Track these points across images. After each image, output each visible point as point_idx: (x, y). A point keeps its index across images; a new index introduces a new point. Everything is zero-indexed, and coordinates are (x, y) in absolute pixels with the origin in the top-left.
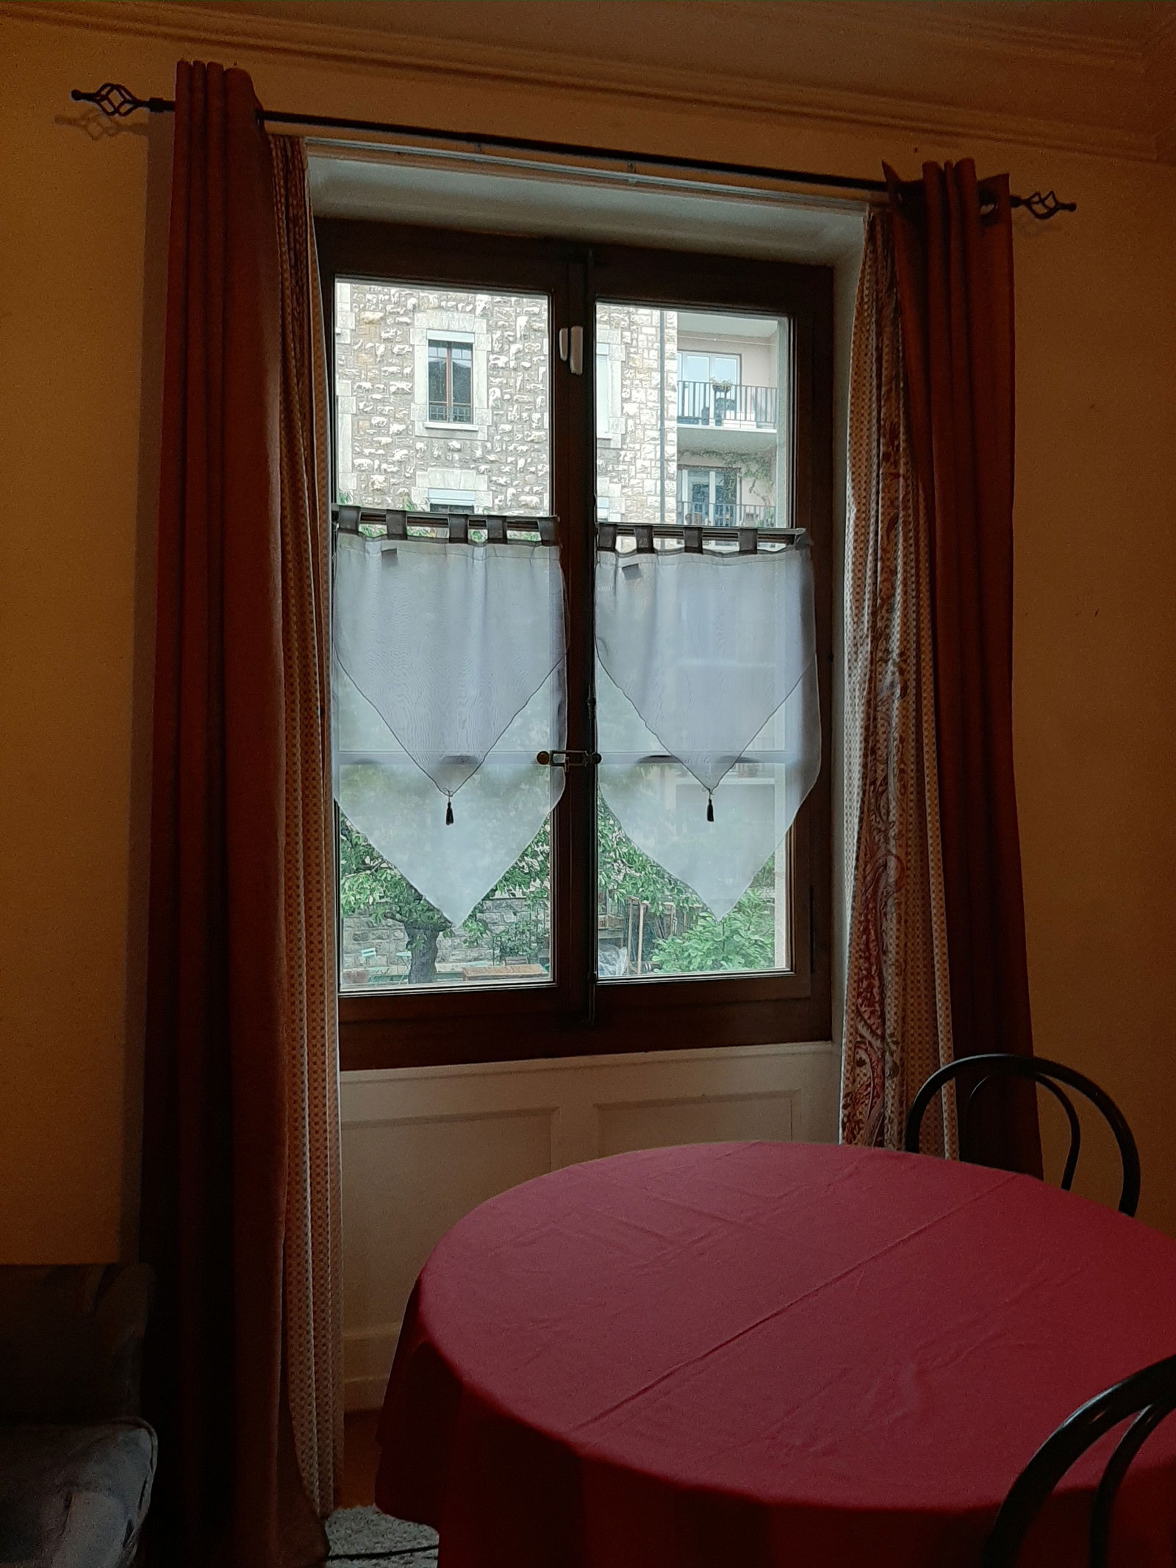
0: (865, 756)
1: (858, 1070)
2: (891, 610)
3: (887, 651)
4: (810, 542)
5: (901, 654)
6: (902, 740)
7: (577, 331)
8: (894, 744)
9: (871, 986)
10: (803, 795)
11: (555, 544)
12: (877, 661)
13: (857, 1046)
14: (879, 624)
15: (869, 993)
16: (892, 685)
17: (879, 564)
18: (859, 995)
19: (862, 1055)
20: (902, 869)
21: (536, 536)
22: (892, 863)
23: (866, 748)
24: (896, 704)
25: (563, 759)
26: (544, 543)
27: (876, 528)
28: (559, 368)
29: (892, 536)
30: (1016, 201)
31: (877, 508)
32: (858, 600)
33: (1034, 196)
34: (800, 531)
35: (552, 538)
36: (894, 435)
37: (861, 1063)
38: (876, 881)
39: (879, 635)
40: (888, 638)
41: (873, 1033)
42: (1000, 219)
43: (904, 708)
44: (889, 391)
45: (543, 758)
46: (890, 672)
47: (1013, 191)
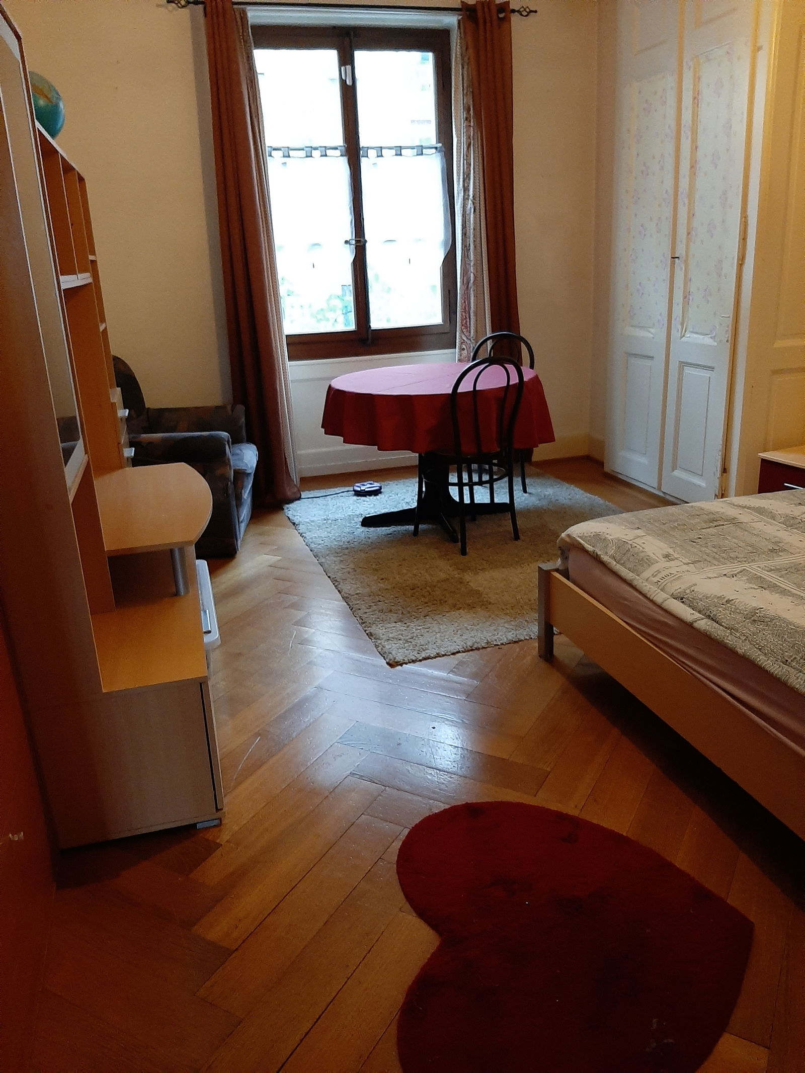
0: (462, 236)
1: (462, 352)
2: (469, 180)
3: (469, 196)
4: (443, 149)
5: (473, 196)
6: (474, 229)
7: (349, 67)
8: (472, 231)
9: (466, 323)
10: (445, 253)
11: (345, 156)
12: (465, 199)
13: (462, 343)
14: (466, 185)
15: (466, 326)
16: (471, 208)
17: (465, 161)
18: (463, 325)
19: (464, 347)
20: (475, 277)
21: (338, 153)
22: (472, 275)
23: (463, 233)
24: (472, 216)
25: (354, 242)
26: (341, 155)
27: (464, 147)
28: (343, 83)
29: (469, 151)
30: (513, 11)
31: (464, 139)
32: (459, 176)
33: (521, 8)
34: (440, 145)
35: (344, 154)
36: (469, 110)
37: (464, 349)
38: (468, 283)
39: (466, 189)
40: (469, 191)
41: (467, 338)
42: (507, 20)
43: (475, 218)
44: (467, 93)
45: (346, 242)
46: (470, 204)
47: (511, 7)
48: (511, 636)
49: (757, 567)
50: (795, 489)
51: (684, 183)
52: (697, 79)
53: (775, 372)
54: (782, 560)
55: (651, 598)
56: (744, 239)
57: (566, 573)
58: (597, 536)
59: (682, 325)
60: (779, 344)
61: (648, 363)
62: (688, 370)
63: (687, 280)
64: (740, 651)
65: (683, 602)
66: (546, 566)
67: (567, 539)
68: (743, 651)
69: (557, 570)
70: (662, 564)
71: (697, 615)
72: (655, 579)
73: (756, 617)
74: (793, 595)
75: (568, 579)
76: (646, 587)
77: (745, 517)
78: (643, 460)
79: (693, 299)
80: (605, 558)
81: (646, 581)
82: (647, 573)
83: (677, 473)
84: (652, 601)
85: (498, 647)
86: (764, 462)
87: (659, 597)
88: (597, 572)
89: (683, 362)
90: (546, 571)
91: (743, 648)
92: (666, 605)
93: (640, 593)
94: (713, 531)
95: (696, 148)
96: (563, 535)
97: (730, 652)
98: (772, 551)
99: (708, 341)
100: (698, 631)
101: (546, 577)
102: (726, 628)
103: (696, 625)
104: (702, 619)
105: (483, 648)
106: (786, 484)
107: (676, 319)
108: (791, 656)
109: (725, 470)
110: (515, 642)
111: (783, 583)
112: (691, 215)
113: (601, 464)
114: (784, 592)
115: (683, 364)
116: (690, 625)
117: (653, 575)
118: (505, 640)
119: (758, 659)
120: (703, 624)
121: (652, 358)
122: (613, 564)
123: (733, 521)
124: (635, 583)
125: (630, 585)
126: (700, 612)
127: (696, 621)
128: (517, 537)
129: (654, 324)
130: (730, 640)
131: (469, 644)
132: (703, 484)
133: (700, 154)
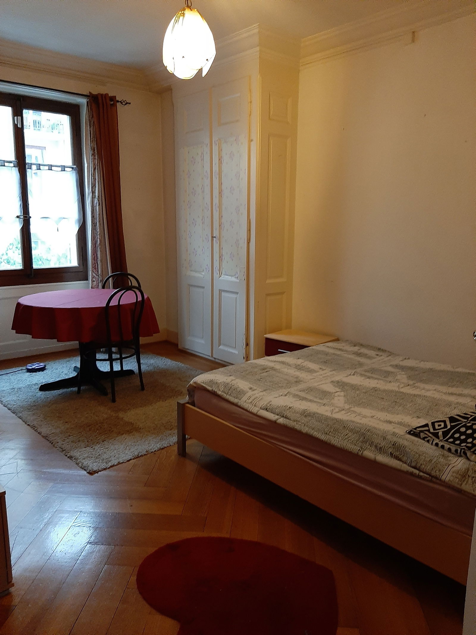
0: (92, 218)
1: (93, 282)
2: (95, 187)
3: (95, 196)
4: (77, 169)
5: (98, 197)
6: (99, 214)
7: (19, 118)
8: (98, 215)
9: (95, 266)
10: (79, 226)
11: (17, 167)
12: (93, 198)
13: (93, 278)
14: (93, 190)
15: (95, 267)
16: (97, 203)
17: (93, 177)
18: (93, 267)
19: (94, 279)
20: (100, 241)
21: (12, 165)
22: (98, 240)
23: (92, 216)
24: (98, 207)
25: (22, 217)
26: (14, 166)
27: (92, 169)
28: (15, 126)
29: (95, 171)
30: (118, 101)
31: (91, 165)
32: (88, 184)
33: (122, 100)
34: (75, 166)
35: (16, 166)
36: (94, 150)
37: (94, 281)
38: (96, 244)
39: (93, 192)
40: (95, 193)
41: (96, 275)
42: (114, 105)
43: (99, 208)
44: (93, 141)
45: (18, 217)
46: (96, 201)
47: (117, 99)
48: (159, 446)
49: (294, 390)
50: (286, 353)
51: (216, 201)
52: (220, 150)
53: (268, 295)
54: (302, 386)
55: (250, 411)
56: (249, 230)
57: (193, 404)
58: (211, 381)
59: (219, 271)
60: (268, 281)
61: (201, 290)
62: (223, 294)
63: (220, 249)
64: (304, 432)
65: (267, 411)
66: (182, 401)
67: (195, 385)
69: (188, 403)
70: (250, 393)
71: (277, 417)
72: (250, 401)
73: (305, 414)
74: (315, 402)
75: (195, 406)
76: (246, 406)
77: (278, 366)
78: (202, 341)
79: (224, 258)
80: (220, 393)
81: (244, 402)
82: (244, 398)
83: (221, 347)
84: (251, 413)
85: (153, 453)
86: (267, 339)
87: (255, 410)
88: (215, 401)
89: (221, 290)
90: (182, 404)
91: (305, 430)
92: (259, 413)
93: (243, 409)
94: (265, 374)
95: (221, 184)
96: (191, 382)
97: (299, 432)
98: (296, 382)
99: (233, 279)
100: (280, 425)
101: (182, 408)
102: (293, 421)
103: (278, 421)
104: (280, 418)
105: (145, 455)
106: (279, 350)
107: (216, 268)
109: (247, 345)
110: (163, 449)
111: (309, 397)
112: (221, 217)
113: (177, 345)
114: (311, 401)
115: (221, 291)
116: (275, 422)
117: (247, 399)
118: (156, 449)
119: (314, 434)
120: (281, 421)
121: (203, 287)
122: (225, 395)
123: (273, 369)
124: (239, 404)
125: (236, 405)
126: (278, 415)
127: (278, 420)
128: (143, 389)
129: (203, 270)
130: (297, 427)
131: (136, 454)
132: (237, 352)
133: (224, 187)
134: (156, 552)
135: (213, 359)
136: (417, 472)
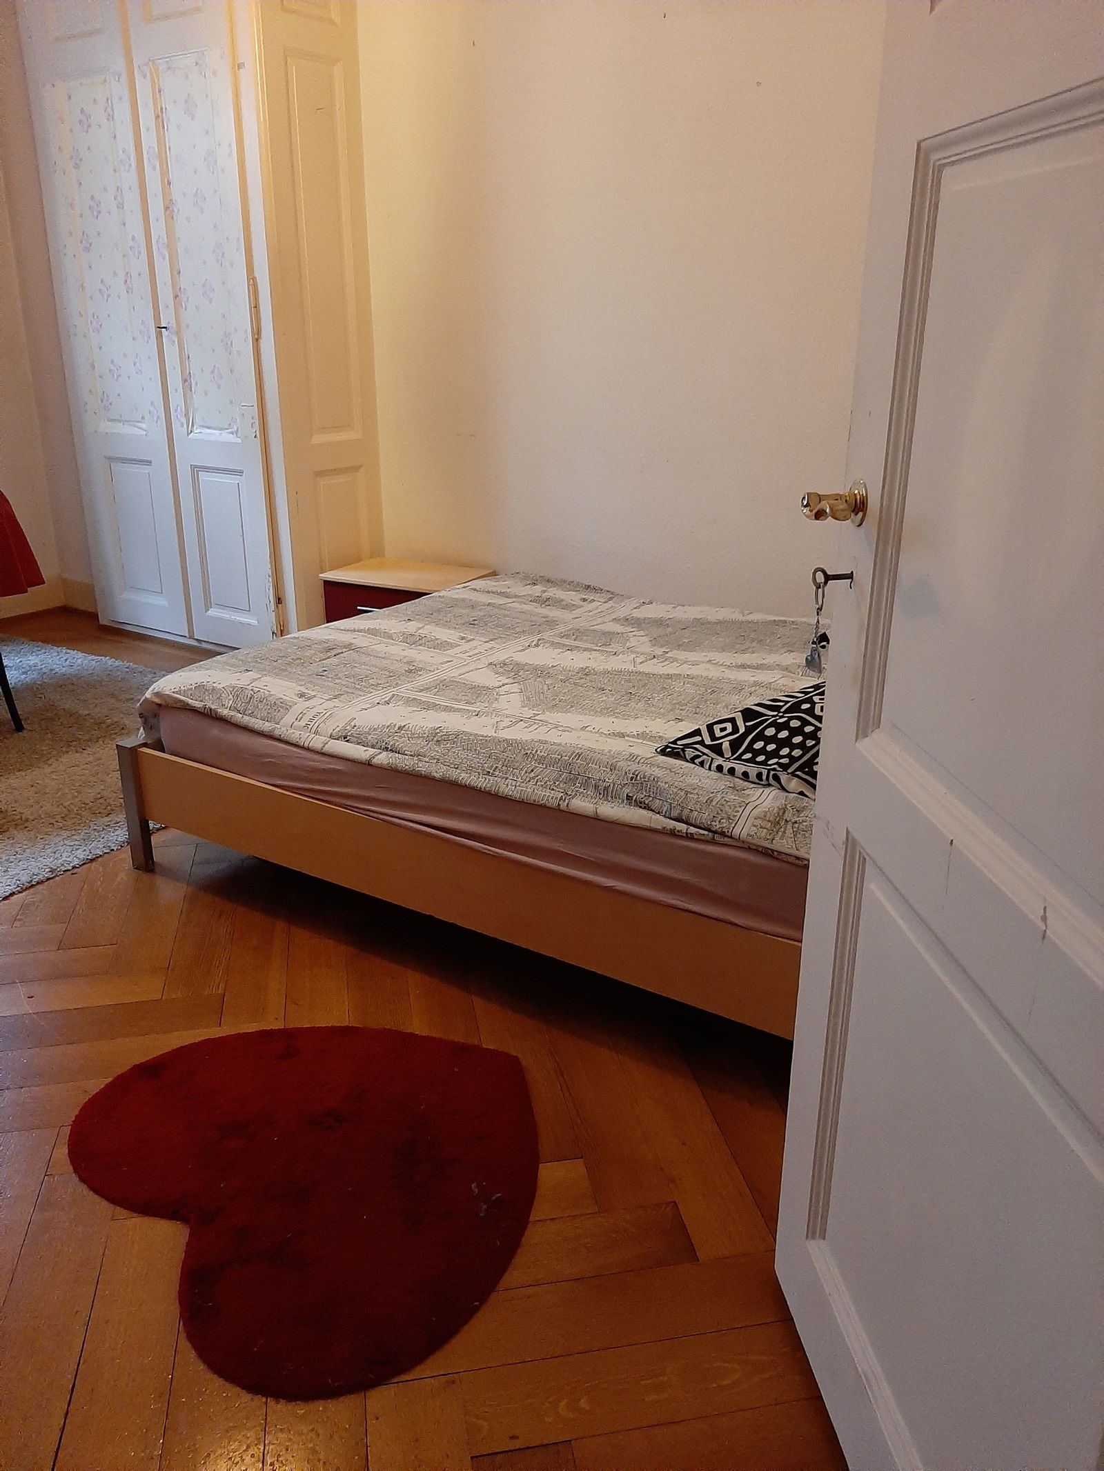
48: (82, 854)
49: (405, 689)
50: (370, 611)
51: (158, 229)
52: (158, 91)
53: (319, 474)
54: (424, 679)
55: (306, 745)
56: (255, 307)
57: (159, 746)
58: (200, 687)
59: (187, 415)
60: (317, 439)
61: (145, 470)
62: (204, 476)
63: (184, 359)
64: (437, 775)
65: (347, 741)
66: (129, 742)
67: (157, 700)
68: (441, 774)
69: (145, 745)
70: (302, 705)
71: (372, 751)
72: (303, 723)
73: (437, 737)
74: (458, 710)
75: (164, 752)
76: (295, 735)
77: (361, 641)
78: (162, 602)
79: (197, 383)
80: (225, 712)
81: (286, 726)
82: (289, 719)
83: (213, 612)
84: (308, 749)
85: (70, 873)
86: (328, 584)
87: (317, 742)
88: (215, 731)
89: (196, 467)
90: (130, 748)
91: (438, 771)
92: (327, 749)
93: (287, 743)
94: (335, 660)
95: (169, 184)
96: (148, 695)
97: (427, 779)
98: (410, 671)
99: (227, 437)
100: (380, 768)
101: (131, 760)
102: (411, 755)
103: (375, 761)
104: (380, 753)
105: (48, 879)
106: (359, 608)
107: (176, 411)
108: (492, 766)
109: (279, 600)
110: (92, 860)
111: (438, 700)
112: (176, 273)
113: (94, 616)
114: (447, 709)
115: (196, 470)
116: (369, 764)
117: (296, 719)
118: (76, 862)
119: (460, 778)
120: (383, 758)
121: (149, 463)
122: (238, 717)
123: (349, 647)
124: (277, 733)
125: (270, 737)
126: (373, 747)
127: (374, 758)
128: (19, 727)
129: (143, 418)
130: (423, 767)
131: (25, 879)
132: (254, 622)
133: (176, 193)
134: (108, 1087)
135: (195, 643)
136: (682, 827)
